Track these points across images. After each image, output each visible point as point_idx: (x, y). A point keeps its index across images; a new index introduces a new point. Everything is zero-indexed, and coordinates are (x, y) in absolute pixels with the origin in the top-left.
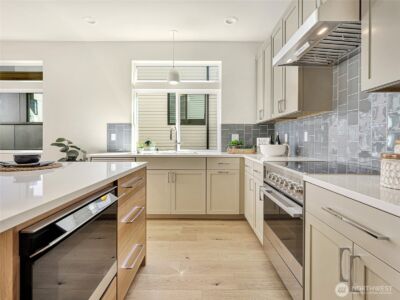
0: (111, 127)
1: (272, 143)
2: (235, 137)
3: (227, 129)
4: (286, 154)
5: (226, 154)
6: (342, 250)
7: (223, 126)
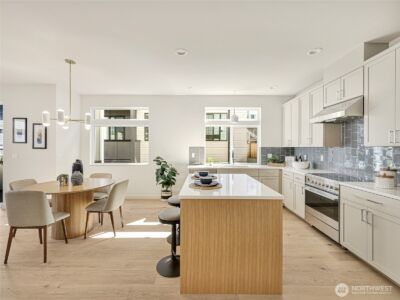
0: (192, 149)
1: (297, 160)
2: (270, 156)
3: (265, 150)
4: (308, 168)
5: (265, 167)
6: (362, 210)
7: (263, 149)
